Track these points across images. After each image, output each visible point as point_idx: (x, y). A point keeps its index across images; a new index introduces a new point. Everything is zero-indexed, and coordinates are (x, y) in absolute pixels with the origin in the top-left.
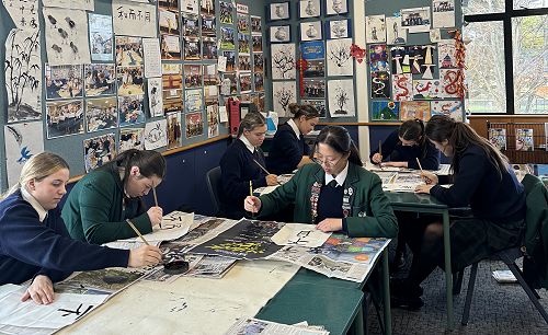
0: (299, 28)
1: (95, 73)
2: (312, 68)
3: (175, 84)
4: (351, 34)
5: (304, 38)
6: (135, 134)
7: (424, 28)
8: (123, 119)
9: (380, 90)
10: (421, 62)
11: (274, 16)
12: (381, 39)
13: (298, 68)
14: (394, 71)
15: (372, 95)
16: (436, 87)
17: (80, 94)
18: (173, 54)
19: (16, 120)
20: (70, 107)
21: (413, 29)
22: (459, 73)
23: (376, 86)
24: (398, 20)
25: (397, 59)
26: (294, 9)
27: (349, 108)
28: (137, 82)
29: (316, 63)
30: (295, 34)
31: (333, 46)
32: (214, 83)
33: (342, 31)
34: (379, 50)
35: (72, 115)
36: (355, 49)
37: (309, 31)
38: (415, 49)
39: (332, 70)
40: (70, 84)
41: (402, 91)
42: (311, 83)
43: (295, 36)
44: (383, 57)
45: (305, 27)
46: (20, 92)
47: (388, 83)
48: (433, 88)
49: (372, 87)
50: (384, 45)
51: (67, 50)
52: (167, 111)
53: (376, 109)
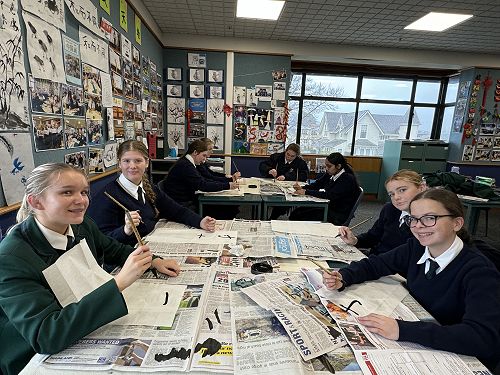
0: (188, 89)
1: (70, 94)
2: (197, 117)
3: (120, 115)
4: (224, 97)
5: (192, 95)
6: (99, 153)
7: (268, 99)
8: (90, 140)
9: (239, 135)
10: (264, 119)
11: (170, 77)
12: (242, 102)
13: (186, 116)
14: (249, 124)
15: (234, 137)
16: (271, 135)
17: (59, 112)
18: (118, 90)
19: (6, 129)
20: (53, 123)
21: (262, 98)
22: (285, 128)
23: (237, 132)
24: (254, 92)
25: (251, 116)
26: (185, 74)
27: (219, 145)
28: (98, 109)
29: (199, 114)
30: (185, 92)
31: (212, 103)
32: (140, 120)
33: (218, 94)
34: (240, 109)
35: (54, 131)
36: (226, 107)
37: (195, 91)
38: (262, 110)
39: (210, 119)
40: (51, 99)
41: (252, 136)
42: (195, 127)
43: (186, 93)
44: (243, 114)
45: (193, 88)
46: (7, 99)
47: (245, 130)
48: (269, 135)
49: (235, 132)
50: (244, 107)
51: (48, 65)
52: (116, 137)
53: (234, 145)
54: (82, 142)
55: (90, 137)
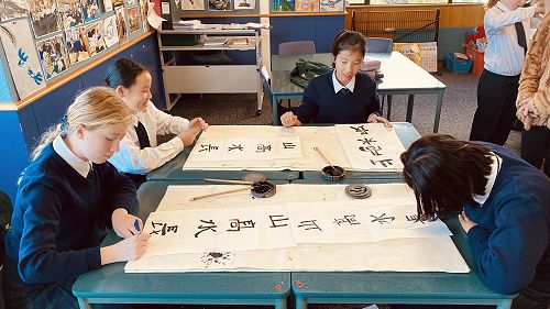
6: (96, 28)
19: (7, 19)
35: (48, 12)
52: (114, 6)
54: (78, 19)
55: (85, 10)
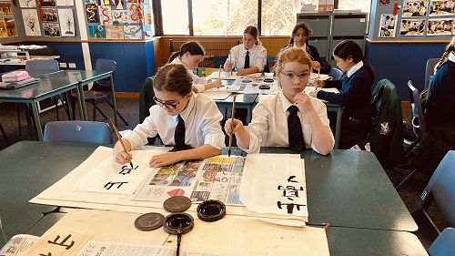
9: (92, 17)
14: (100, 3)
15: (88, 20)
16: (125, 15)
22: (139, 6)
42: (47, 11)
53: (91, 31)
